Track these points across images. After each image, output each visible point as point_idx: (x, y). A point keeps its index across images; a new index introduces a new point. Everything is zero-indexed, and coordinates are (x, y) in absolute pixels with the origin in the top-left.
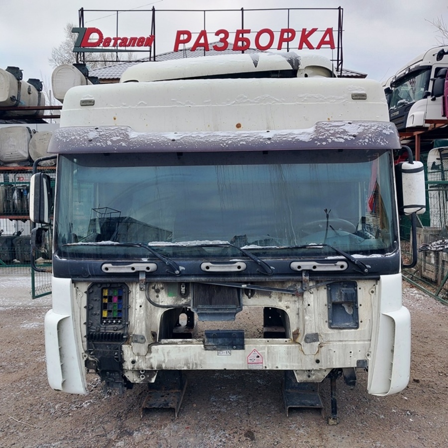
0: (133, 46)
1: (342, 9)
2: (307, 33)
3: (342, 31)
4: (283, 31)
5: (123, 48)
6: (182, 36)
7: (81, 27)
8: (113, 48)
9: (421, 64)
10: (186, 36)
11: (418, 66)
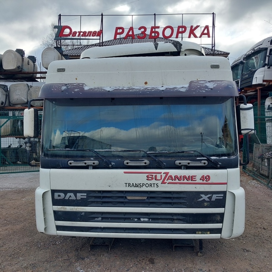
0: (90, 36)
1: (215, 14)
2: (193, 28)
3: (214, 27)
4: (179, 27)
5: (84, 37)
6: (119, 30)
7: (60, 25)
8: (78, 37)
9: (261, 47)
10: (121, 30)
11: (260, 48)
